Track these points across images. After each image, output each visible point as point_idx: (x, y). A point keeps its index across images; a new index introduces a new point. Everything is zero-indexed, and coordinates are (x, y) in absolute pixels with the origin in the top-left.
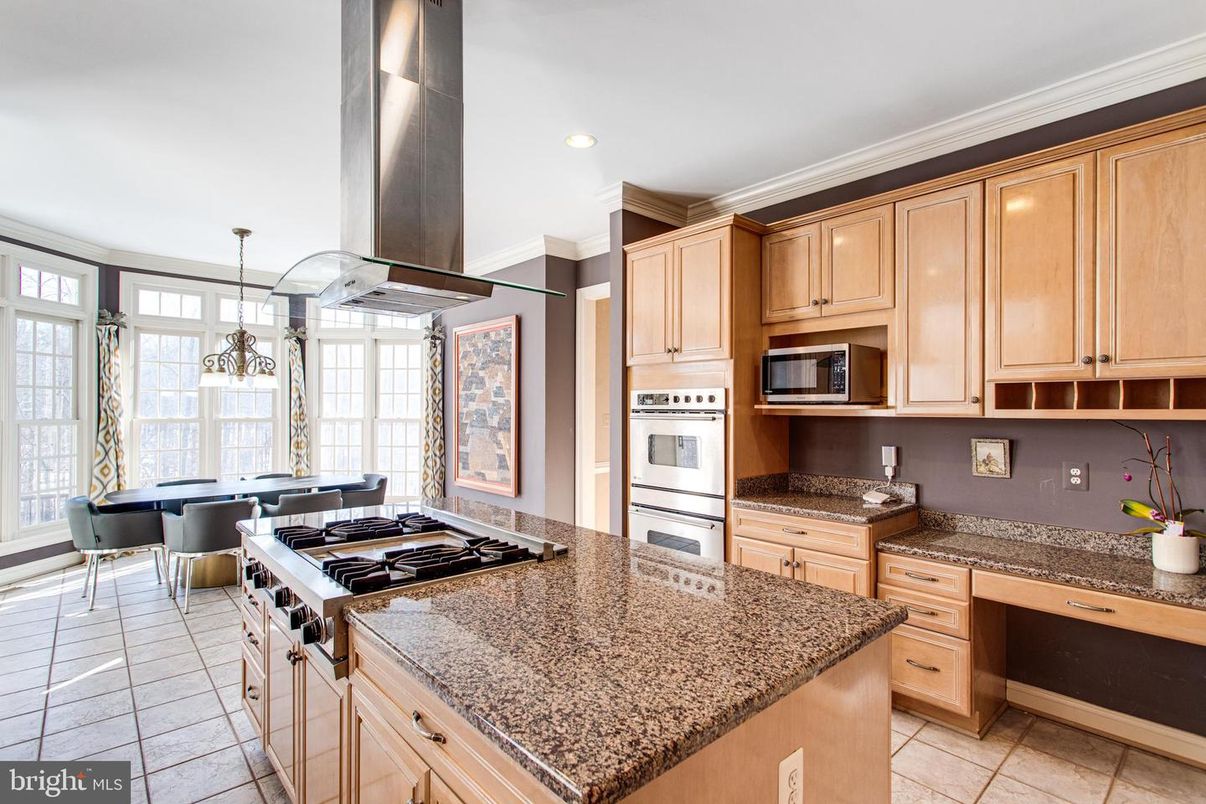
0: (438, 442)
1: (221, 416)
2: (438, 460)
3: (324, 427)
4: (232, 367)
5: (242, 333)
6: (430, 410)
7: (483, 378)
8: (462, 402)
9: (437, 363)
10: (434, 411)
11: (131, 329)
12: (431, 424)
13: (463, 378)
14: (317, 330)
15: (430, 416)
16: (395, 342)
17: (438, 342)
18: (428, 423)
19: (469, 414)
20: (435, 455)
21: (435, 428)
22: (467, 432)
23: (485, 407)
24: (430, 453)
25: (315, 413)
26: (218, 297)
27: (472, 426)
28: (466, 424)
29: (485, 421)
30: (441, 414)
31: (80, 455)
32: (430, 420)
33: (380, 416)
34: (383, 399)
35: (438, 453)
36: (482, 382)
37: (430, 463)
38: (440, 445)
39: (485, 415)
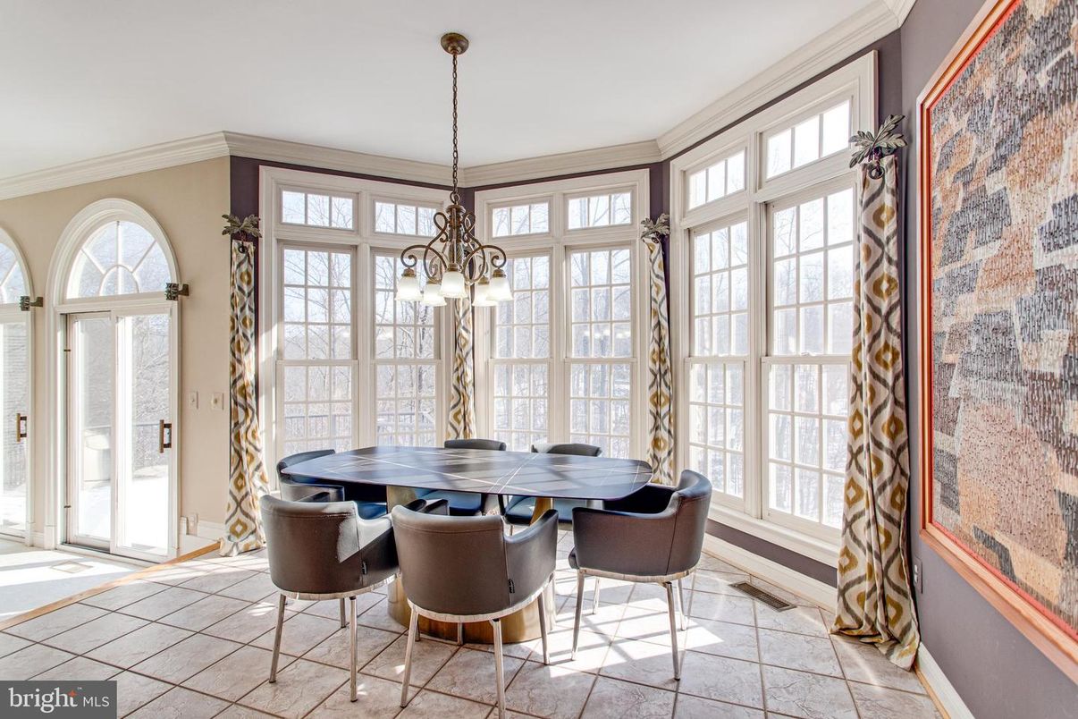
0: (886, 415)
2: (886, 459)
3: (695, 371)
6: (865, 337)
7: (1000, 199)
8: (940, 303)
9: (884, 216)
10: (876, 337)
12: (865, 369)
13: (942, 228)
14: (684, 214)
15: (865, 348)
17: (886, 160)
18: (859, 366)
19: (957, 335)
20: (878, 445)
21: (875, 376)
22: (953, 393)
23: (1007, 301)
24: (864, 440)
25: (683, 350)
26: (565, 197)
27: (967, 373)
28: (952, 365)
29: (1006, 352)
30: (895, 342)
32: (865, 357)
33: (775, 352)
34: (778, 318)
35: (886, 441)
36: (996, 211)
37: (864, 461)
38: (894, 419)
39: (1007, 332)
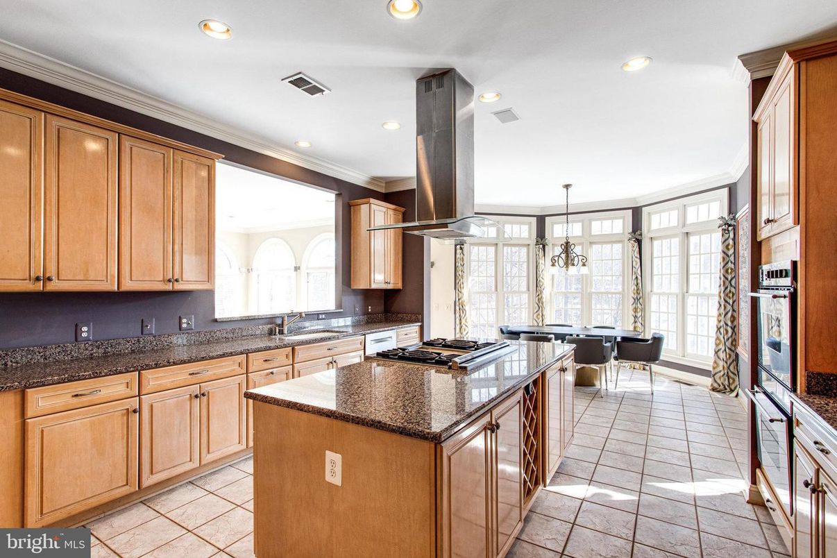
0: (729, 315)
1: (593, 290)
2: (729, 330)
3: (654, 299)
4: (561, 262)
5: (567, 243)
6: (723, 288)
9: (729, 247)
10: (726, 288)
11: (550, 246)
12: (722, 298)
14: (649, 231)
15: (722, 292)
16: (700, 233)
17: (730, 228)
20: (727, 325)
21: (726, 301)
24: (722, 323)
25: (648, 289)
26: (590, 221)
30: (734, 290)
31: (529, 308)
32: (722, 295)
33: (691, 291)
34: (692, 278)
35: (729, 324)
37: (722, 330)
38: (732, 316)
